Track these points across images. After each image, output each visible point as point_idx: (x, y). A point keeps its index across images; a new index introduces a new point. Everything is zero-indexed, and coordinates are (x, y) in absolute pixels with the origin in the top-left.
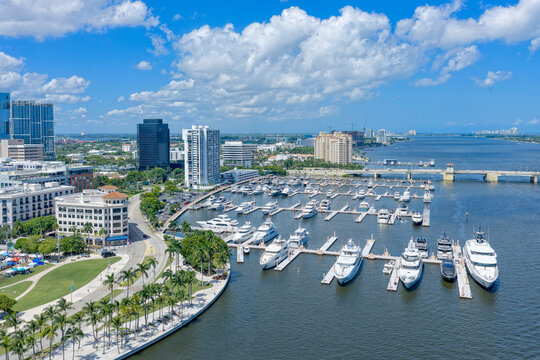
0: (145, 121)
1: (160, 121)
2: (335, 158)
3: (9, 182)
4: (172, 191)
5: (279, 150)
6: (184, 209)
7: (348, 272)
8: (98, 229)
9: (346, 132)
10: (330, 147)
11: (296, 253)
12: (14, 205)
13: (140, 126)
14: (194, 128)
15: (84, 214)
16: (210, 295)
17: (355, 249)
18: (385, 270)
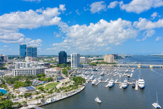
0: (61, 52)
1: (64, 52)
2: (109, 62)
3: (32, 66)
4: (69, 69)
5: (94, 60)
6: (72, 73)
7: (111, 85)
8: (55, 76)
9: (113, 55)
10: (108, 59)
11: (100, 82)
12: (36, 71)
13: (59, 53)
14: (73, 53)
15: (50, 73)
16: (82, 89)
17: (113, 80)
18: (120, 85)
